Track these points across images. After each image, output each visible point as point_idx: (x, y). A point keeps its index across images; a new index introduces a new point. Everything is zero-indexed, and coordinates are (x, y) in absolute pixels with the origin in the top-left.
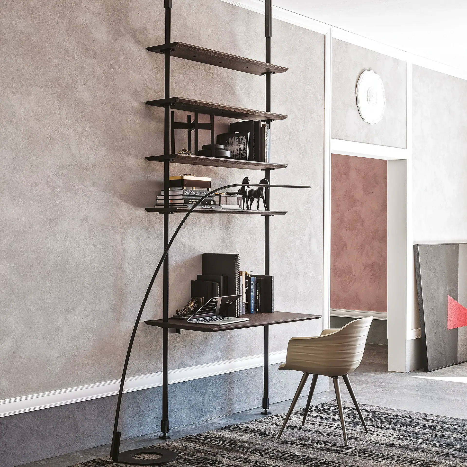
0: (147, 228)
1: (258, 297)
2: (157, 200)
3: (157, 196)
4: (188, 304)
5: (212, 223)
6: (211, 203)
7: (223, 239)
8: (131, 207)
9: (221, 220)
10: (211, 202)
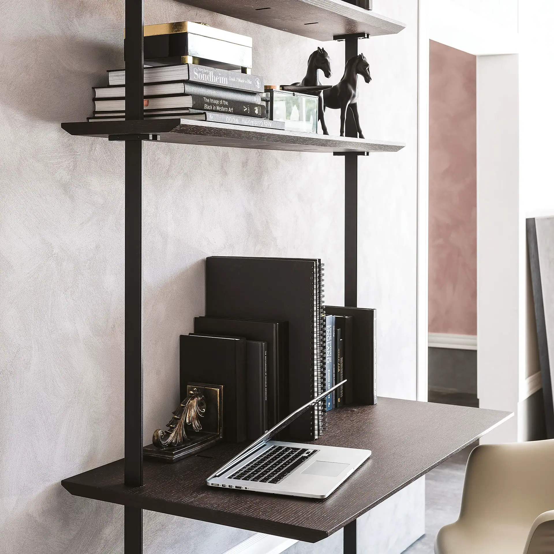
0: (65, 188)
1: (340, 366)
2: (95, 99)
3: (94, 88)
4: (180, 411)
5: (225, 174)
6: (256, 112)
7: (249, 216)
8: (19, 117)
9: (245, 164)
10: (256, 108)
